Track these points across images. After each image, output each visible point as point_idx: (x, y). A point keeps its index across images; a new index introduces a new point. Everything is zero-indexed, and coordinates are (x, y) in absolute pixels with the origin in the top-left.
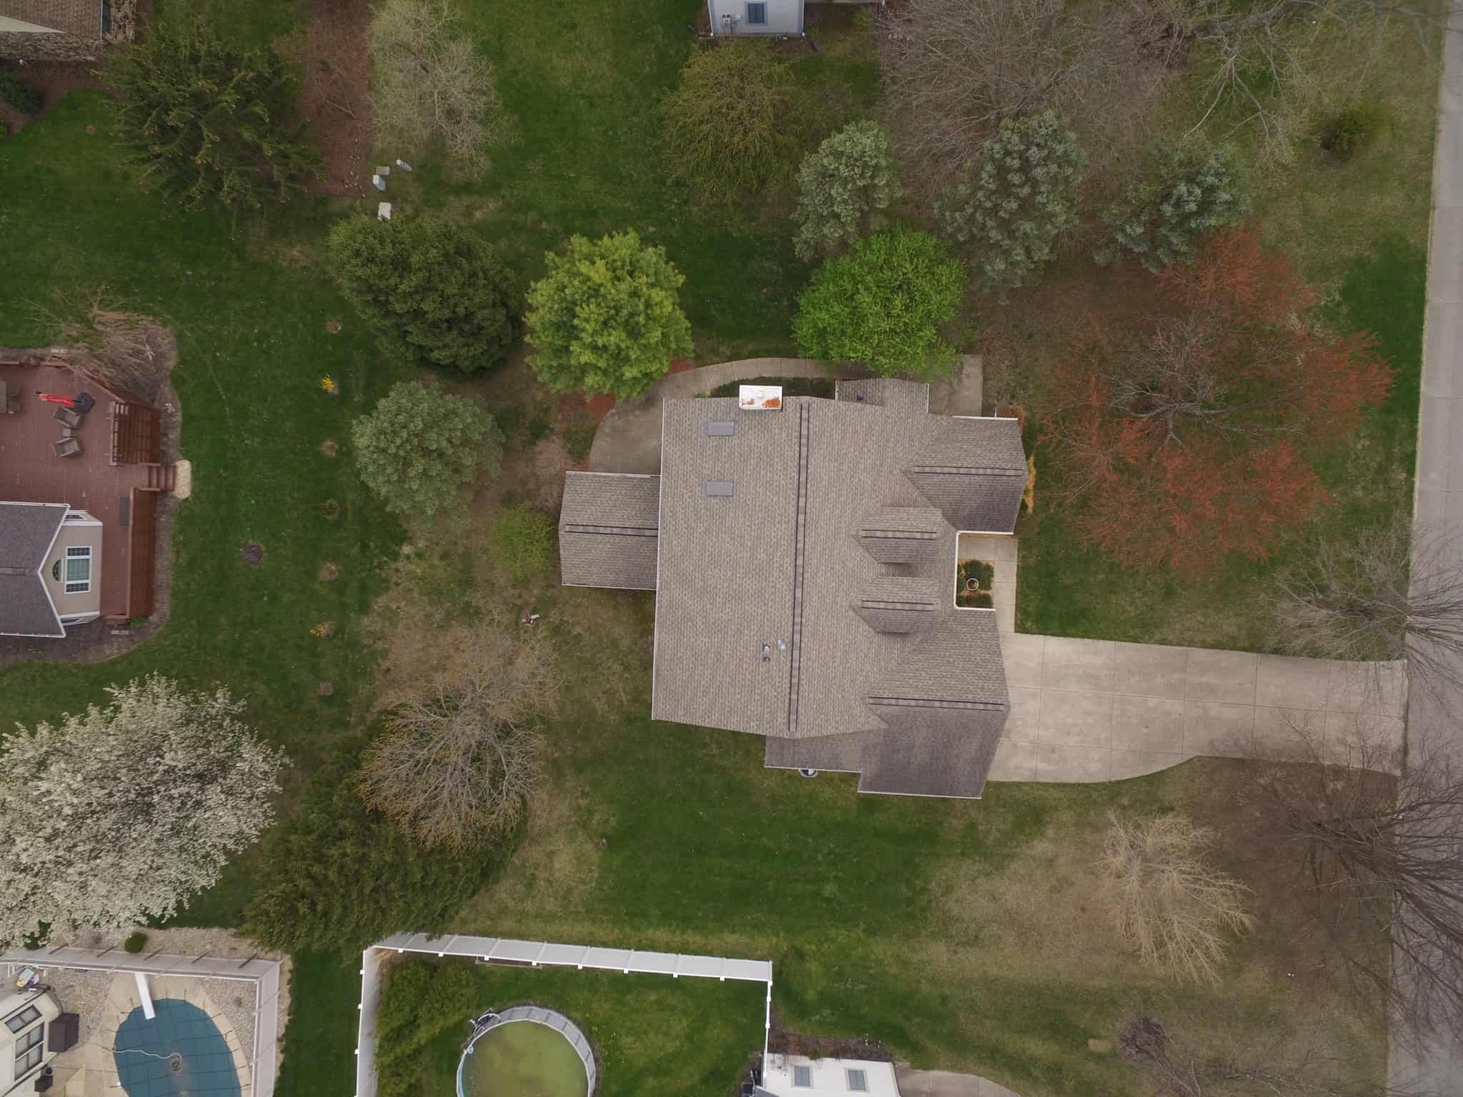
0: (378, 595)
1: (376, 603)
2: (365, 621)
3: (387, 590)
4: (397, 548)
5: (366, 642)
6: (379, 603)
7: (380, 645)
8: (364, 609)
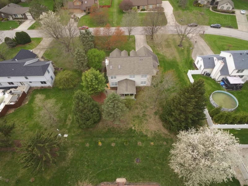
2: (149, 136)
3: (142, 132)
4: (133, 130)
5: (153, 135)
6: (145, 133)
7: (153, 132)
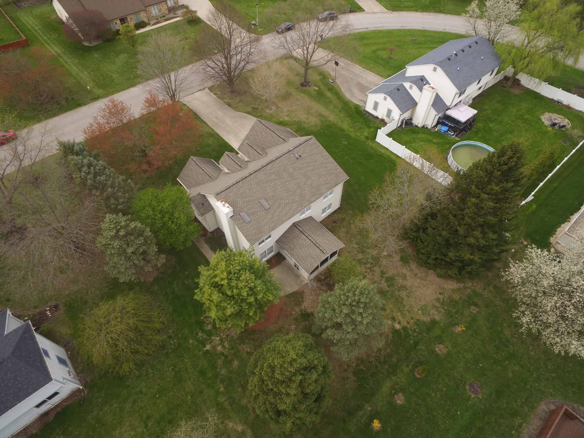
0: (424, 322)
1: (427, 320)
2: (437, 318)
4: (401, 330)
7: (437, 304)
8: (434, 322)
